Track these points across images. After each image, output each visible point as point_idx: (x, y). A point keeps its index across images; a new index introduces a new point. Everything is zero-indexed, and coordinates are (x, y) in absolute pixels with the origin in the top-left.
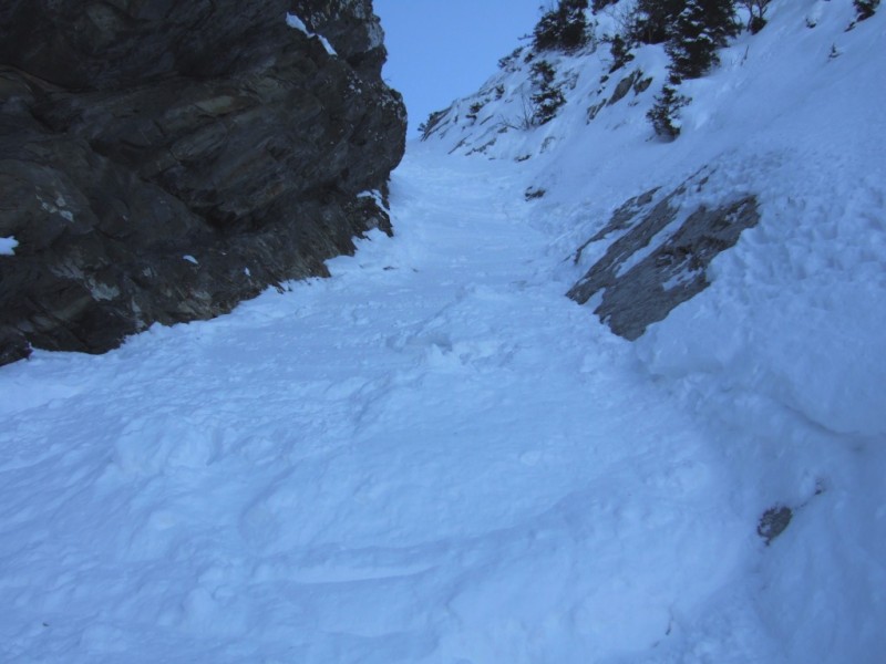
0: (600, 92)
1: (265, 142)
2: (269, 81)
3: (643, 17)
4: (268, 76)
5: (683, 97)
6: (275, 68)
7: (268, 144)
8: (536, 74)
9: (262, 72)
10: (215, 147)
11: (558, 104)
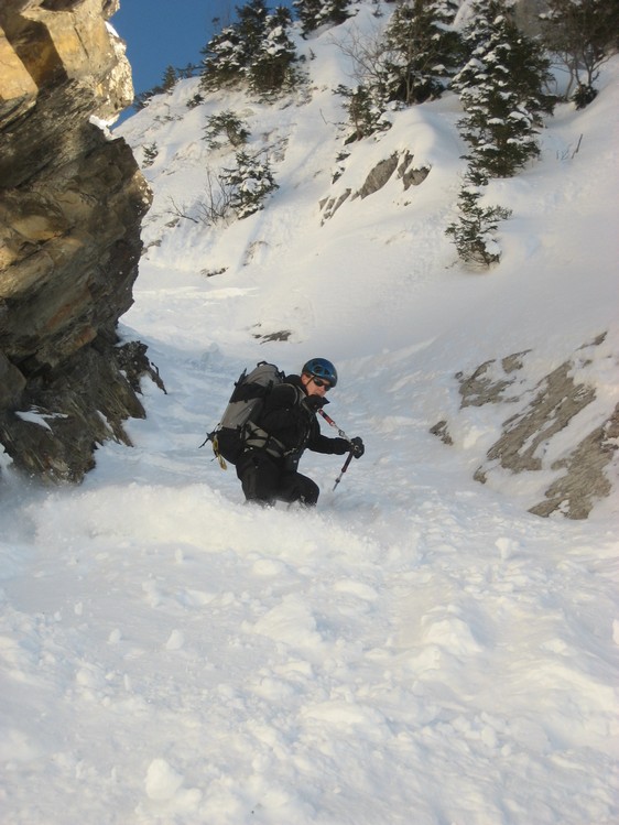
0: (337, 177)
1: (86, 277)
2: (71, 195)
3: (400, 60)
4: (70, 189)
5: (499, 208)
6: (77, 179)
7: (89, 280)
8: (215, 134)
9: (64, 184)
10: (42, 282)
11: (267, 189)
